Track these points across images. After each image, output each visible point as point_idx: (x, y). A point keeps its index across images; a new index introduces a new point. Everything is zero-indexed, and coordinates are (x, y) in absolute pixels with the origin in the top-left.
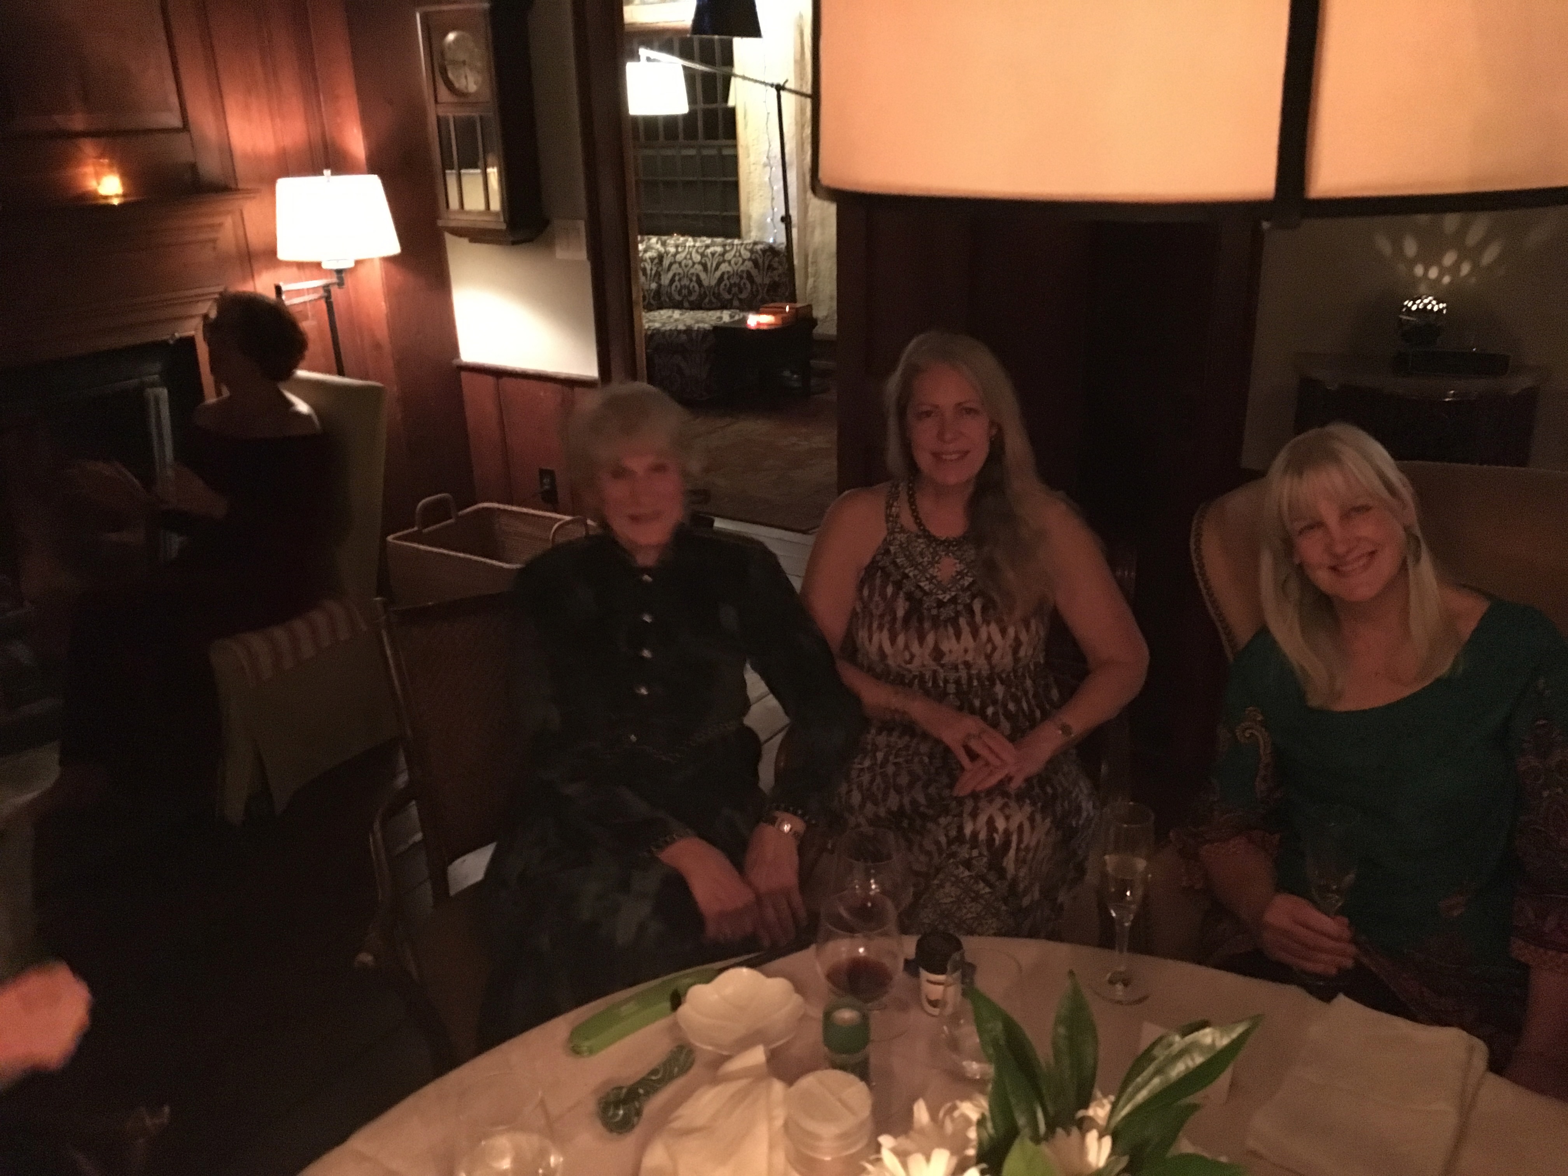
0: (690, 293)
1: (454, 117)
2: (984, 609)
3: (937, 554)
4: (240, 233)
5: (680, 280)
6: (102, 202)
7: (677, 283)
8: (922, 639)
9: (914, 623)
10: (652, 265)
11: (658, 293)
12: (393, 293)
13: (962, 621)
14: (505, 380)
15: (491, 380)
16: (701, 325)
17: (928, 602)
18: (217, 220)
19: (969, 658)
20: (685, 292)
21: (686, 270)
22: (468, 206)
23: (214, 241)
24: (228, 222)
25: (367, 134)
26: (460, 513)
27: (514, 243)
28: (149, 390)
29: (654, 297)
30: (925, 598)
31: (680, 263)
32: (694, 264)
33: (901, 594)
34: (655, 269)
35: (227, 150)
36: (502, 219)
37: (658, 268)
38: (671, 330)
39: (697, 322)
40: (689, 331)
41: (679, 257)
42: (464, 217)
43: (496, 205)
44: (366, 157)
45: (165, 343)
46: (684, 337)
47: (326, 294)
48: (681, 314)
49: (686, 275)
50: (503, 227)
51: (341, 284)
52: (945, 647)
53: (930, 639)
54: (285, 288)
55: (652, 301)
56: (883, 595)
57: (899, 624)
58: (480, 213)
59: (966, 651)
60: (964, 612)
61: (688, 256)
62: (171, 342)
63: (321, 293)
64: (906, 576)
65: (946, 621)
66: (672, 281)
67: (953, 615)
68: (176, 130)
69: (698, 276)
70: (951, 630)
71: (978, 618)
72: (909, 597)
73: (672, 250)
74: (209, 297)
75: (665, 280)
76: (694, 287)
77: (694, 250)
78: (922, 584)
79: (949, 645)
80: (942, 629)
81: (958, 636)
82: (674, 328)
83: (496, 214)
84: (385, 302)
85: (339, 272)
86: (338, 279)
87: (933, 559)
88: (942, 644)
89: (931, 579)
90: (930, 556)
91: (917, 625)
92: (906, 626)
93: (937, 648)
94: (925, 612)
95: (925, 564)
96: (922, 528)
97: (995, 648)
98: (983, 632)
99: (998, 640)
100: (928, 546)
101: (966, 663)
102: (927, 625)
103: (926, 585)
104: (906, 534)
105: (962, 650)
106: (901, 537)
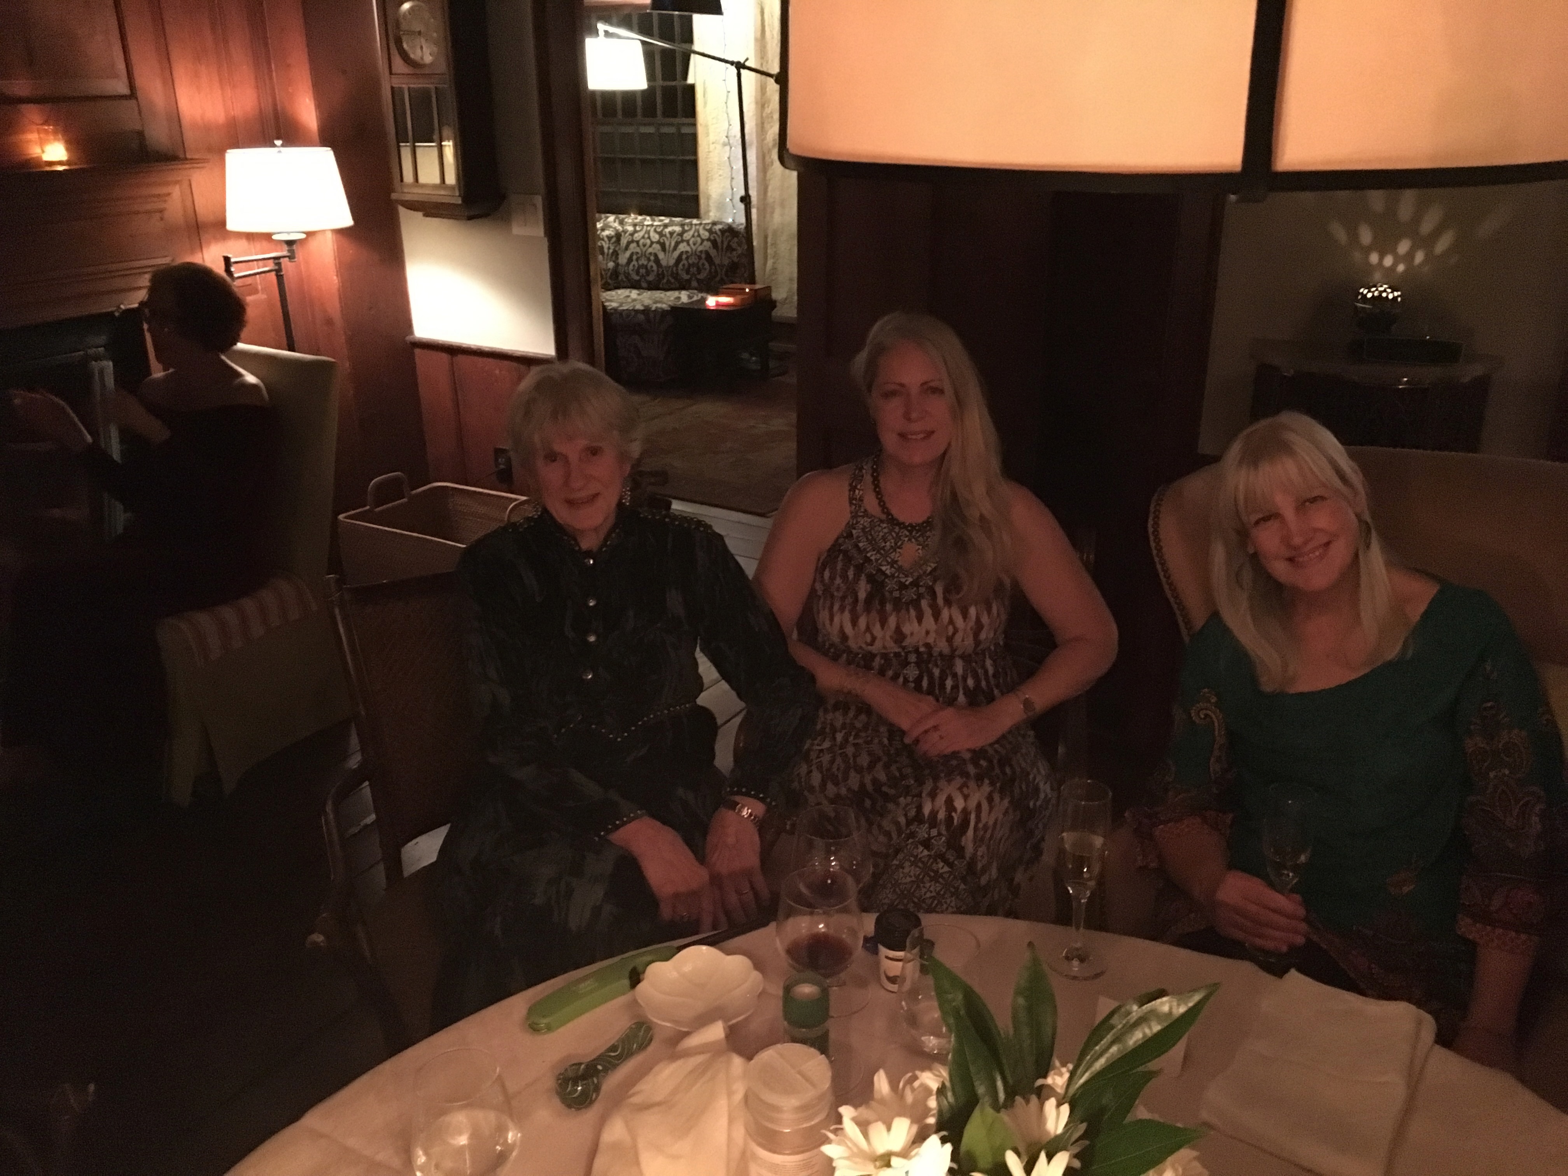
0: (648, 273)
1: (409, 88)
2: (946, 591)
3: (901, 539)
4: (189, 203)
5: (637, 260)
6: (46, 168)
7: (634, 262)
8: (883, 623)
9: (876, 605)
10: (609, 244)
11: (615, 273)
12: (344, 267)
13: (924, 604)
14: (460, 358)
15: (445, 356)
16: (659, 305)
17: (890, 584)
18: (164, 190)
19: (930, 640)
20: (642, 271)
21: (644, 249)
22: (422, 179)
23: (161, 211)
24: (176, 192)
25: (319, 106)
26: (414, 492)
27: (470, 218)
28: (93, 363)
29: (611, 278)
30: (886, 580)
31: (638, 242)
32: (652, 243)
33: (863, 577)
34: (612, 248)
35: (176, 118)
36: (457, 194)
37: (616, 246)
38: (627, 310)
39: (656, 302)
40: (646, 311)
41: (637, 236)
42: (420, 191)
43: (451, 178)
44: (318, 126)
45: (111, 315)
46: (641, 317)
47: (277, 267)
48: (639, 294)
49: (644, 254)
50: (459, 201)
51: (291, 257)
52: (906, 629)
53: (892, 621)
54: (233, 260)
55: (609, 281)
56: (844, 577)
57: (860, 607)
58: (435, 187)
59: (927, 633)
60: (926, 594)
61: (646, 236)
62: (117, 314)
63: (272, 265)
64: (868, 560)
65: (907, 604)
66: (630, 260)
67: (915, 597)
68: (123, 98)
69: (656, 255)
70: (913, 613)
71: (940, 601)
72: (871, 579)
73: (630, 229)
75: (623, 259)
76: (652, 267)
77: (652, 229)
78: (884, 568)
79: (911, 627)
80: (903, 612)
81: (920, 619)
82: (631, 308)
83: (451, 188)
84: (337, 276)
85: (290, 243)
86: (289, 251)
87: (896, 544)
88: (903, 627)
89: (893, 563)
90: (893, 541)
91: (879, 607)
92: (868, 608)
93: (898, 630)
94: (887, 594)
95: (887, 548)
96: (887, 512)
97: (956, 631)
98: (945, 614)
99: (959, 622)
100: (891, 531)
101: (928, 645)
102: (889, 607)
103: (887, 569)
104: (870, 518)
105: (924, 632)
106: (864, 522)
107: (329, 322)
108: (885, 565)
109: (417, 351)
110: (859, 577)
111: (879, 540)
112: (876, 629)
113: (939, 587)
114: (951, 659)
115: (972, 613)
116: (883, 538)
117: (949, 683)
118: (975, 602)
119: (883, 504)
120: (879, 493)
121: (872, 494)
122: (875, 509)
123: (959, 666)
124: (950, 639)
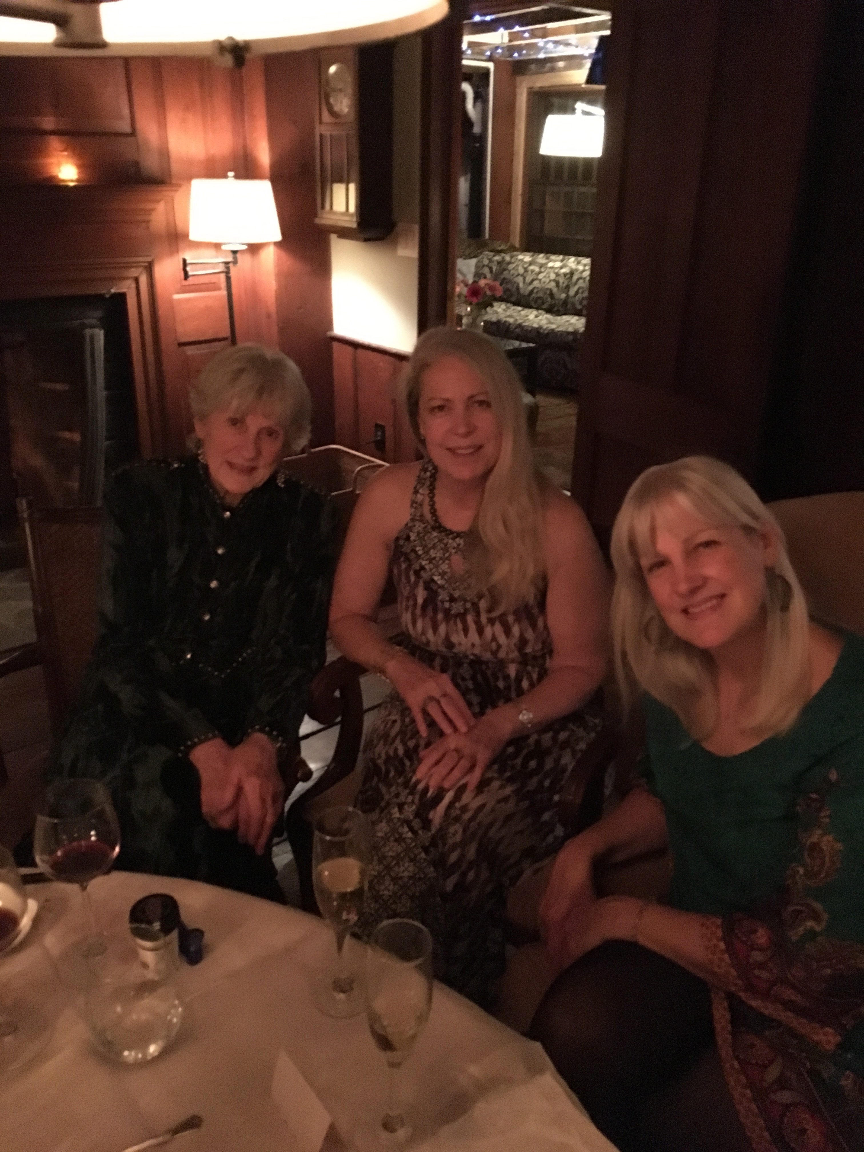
1: (331, 135)
3: (448, 551)
4: (171, 218)
6: (62, 184)
8: (435, 629)
9: (430, 612)
12: (281, 275)
13: (470, 618)
14: (360, 351)
15: (351, 349)
17: (443, 595)
18: (150, 206)
22: (335, 208)
23: (148, 222)
24: (161, 208)
25: (271, 147)
26: (313, 450)
27: (366, 240)
28: (88, 330)
30: (439, 590)
33: (421, 583)
35: (165, 154)
36: (355, 219)
42: (333, 217)
43: (352, 209)
44: (270, 165)
45: (101, 297)
47: (226, 270)
50: (354, 225)
51: (235, 262)
52: (454, 639)
53: (442, 629)
54: (188, 261)
56: (408, 578)
57: (418, 611)
58: (342, 214)
59: (473, 645)
60: (471, 610)
62: (107, 296)
63: (221, 268)
64: (423, 568)
65: (456, 616)
68: (126, 135)
70: (460, 626)
71: (484, 618)
72: (427, 587)
74: (140, 264)
79: (458, 638)
80: (452, 622)
81: (466, 631)
83: (351, 215)
84: (276, 281)
85: (235, 252)
86: (233, 258)
87: (444, 554)
88: (452, 637)
89: (443, 574)
90: (441, 552)
91: (432, 614)
92: (424, 615)
93: (447, 638)
94: (439, 604)
95: (438, 559)
96: (436, 521)
97: (499, 647)
98: (488, 631)
99: (502, 639)
100: (440, 541)
101: (475, 655)
102: (440, 616)
103: (438, 579)
104: (424, 523)
105: (470, 644)
106: (419, 526)
107: (269, 316)
108: (437, 576)
109: (335, 344)
110: (419, 582)
111: (431, 548)
112: (430, 635)
113: (483, 605)
114: (502, 664)
115: (516, 630)
116: (434, 547)
117: (501, 684)
118: (518, 620)
119: (434, 512)
120: (432, 498)
121: (427, 500)
122: (428, 516)
123: (512, 670)
124: (495, 653)
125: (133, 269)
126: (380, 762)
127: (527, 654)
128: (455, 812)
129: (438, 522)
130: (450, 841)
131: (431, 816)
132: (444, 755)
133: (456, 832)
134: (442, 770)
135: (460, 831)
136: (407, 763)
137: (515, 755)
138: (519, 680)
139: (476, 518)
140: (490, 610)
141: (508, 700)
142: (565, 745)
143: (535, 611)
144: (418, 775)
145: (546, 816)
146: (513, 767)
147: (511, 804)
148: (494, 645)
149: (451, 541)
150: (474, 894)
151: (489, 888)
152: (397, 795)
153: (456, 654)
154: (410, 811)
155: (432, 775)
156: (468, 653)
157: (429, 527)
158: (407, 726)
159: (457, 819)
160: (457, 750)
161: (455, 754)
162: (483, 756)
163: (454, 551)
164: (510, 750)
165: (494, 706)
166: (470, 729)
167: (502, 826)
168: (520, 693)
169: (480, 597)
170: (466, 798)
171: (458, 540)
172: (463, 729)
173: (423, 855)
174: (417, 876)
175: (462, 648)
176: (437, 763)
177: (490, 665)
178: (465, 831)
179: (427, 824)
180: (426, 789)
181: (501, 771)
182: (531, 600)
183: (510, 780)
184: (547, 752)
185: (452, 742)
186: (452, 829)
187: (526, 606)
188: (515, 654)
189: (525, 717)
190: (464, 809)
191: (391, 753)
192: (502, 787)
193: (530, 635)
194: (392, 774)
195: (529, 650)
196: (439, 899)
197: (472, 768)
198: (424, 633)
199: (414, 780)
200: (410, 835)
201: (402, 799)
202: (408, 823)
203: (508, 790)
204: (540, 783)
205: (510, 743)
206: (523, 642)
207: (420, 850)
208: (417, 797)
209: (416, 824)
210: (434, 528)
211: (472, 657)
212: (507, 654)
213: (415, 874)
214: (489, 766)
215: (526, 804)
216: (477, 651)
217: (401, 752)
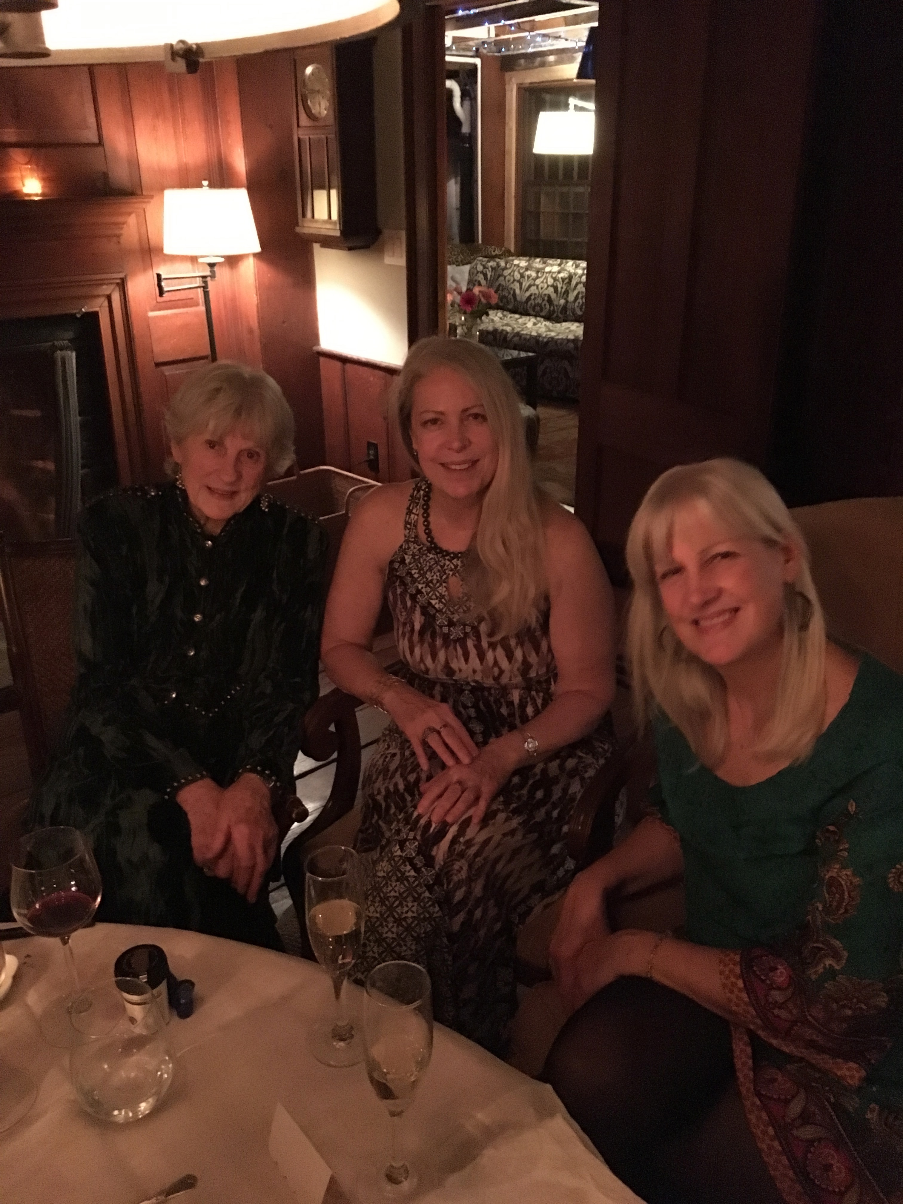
1: (310, 139)
3: (446, 573)
4: (143, 231)
6: (26, 198)
8: (434, 656)
9: (428, 638)
12: (262, 288)
13: (470, 643)
14: (348, 366)
15: (338, 364)
17: (441, 620)
18: (121, 219)
22: (316, 216)
23: (119, 236)
24: (132, 220)
25: (247, 154)
26: (302, 472)
27: (350, 249)
28: (59, 352)
30: (437, 615)
33: (418, 608)
35: (134, 163)
36: (338, 227)
42: (314, 225)
43: (335, 216)
44: (246, 173)
45: (73, 316)
47: (203, 285)
50: (338, 234)
51: (213, 276)
52: (454, 665)
53: (442, 655)
54: (163, 277)
56: (404, 603)
57: (416, 637)
58: (324, 222)
59: (474, 671)
60: (471, 634)
62: (78, 316)
63: (198, 282)
64: (419, 592)
65: (455, 641)
67: (462, 636)
68: (93, 145)
70: (460, 651)
71: (485, 642)
72: (424, 612)
74: (112, 281)
79: (458, 664)
80: (451, 648)
81: (466, 656)
83: (335, 223)
84: (257, 295)
85: (212, 265)
86: (211, 272)
87: (441, 577)
88: (452, 663)
89: (440, 598)
90: (438, 574)
91: (430, 640)
92: (422, 641)
93: (447, 665)
94: (437, 627)
95: (435, 582)
96: (432, 542)
97: (502, 672)
98: (490, 656)
99: (504, 664)
100: (437, 563)
101: (476, 682)
102: (439, 642)
103: (436, 603)
104: (419, 546)
105: (471, 671)
106: (414, 548)
107: (251, 331)
108: (434, 599)
109: (322, 359)
110: (415, 606)
111: (427, 571)
112: (429, 661)
113: (483, 628)
114: (505, 690)
115: (518, 654)
116: (430, 569)
117: (504, 711)
118: (520, 643)
119: (428, 533)
120: (426, 519)
121: (421, 520)
122: (423, 537)
123: (516, 696)
124: (496, 679)
125: (104, 287)
126: (379, 798)
127: (531, 679)
128: (459, 848)
129: (435, 544)
130: (455, 879)
131: (434, 853)
132: (446, 789)
133: (461, 868)
134: (445, 803)
135: (465, 868)
136: (409, 798)
137: (521, 786)
138: (523, 706)
139: (474, 537)
140: (491, 634)
141: (512, 728)
142: (573, 774)
143: (538, 633)
144: (420, 810)
145: (555, 849)
146: (519, 798)
147: (519, 836)
148: (496, 671)
149: (447, 563)
150: (482, 933)
151: (498, 926)
152: (398, 832)
153: (456, 681)
154: (411, 848)
155: (434, 808)
156: (469, 679)
157: (424, 548)
158: (407, 759)
159: (462, 855)
160: (459, 782)
161: (457, 786)
162: (487, 789)
163: (451, 573)
164: (516, 780)
165: (498, 735)
166: (473, 760)
167: (510, 860)
168: (525, 719)
169: (481, 620)
170: (470, 833)
171: (455, 561)
172: (466, 760)
173: (427, 894)
174: (422, 916)
175: (463, 676)
176: (440, 796)
177: (493, 691)
178: (470, 866)
179: (430, 861)
180: (429, 824)
181: (507, 803)
182: (534, 623)
183: (516, 812)
184: (555, 780)
185: (455, 774)
186: (456, 867)
187: (529, 629)
188: (518, 679)
189: (530, 745)
190: (469, 843)
191: (391, 788)
192: (507, 819)
193: (533, 659)
194: (393, 810)
195: (533, 674)
196: (445, 940)
197: (477, 799)
198: (422, 660)
199: (415, 814)
200: (412, 873)
201: (403, 835)
202: (410, 860)
203: (515, 823)
204: (548, 814)
205: (515, 773)
206: (526, 666)
207: (425, 888)
208: (419, 833)
209: (419, 861)
210: (429, 550)
211: (473, 684)
212: (510, 680)
213: (419, 915)
214: (494, 798)
215: (535, 835)
216: (478, 677)
217: (401, 787)
